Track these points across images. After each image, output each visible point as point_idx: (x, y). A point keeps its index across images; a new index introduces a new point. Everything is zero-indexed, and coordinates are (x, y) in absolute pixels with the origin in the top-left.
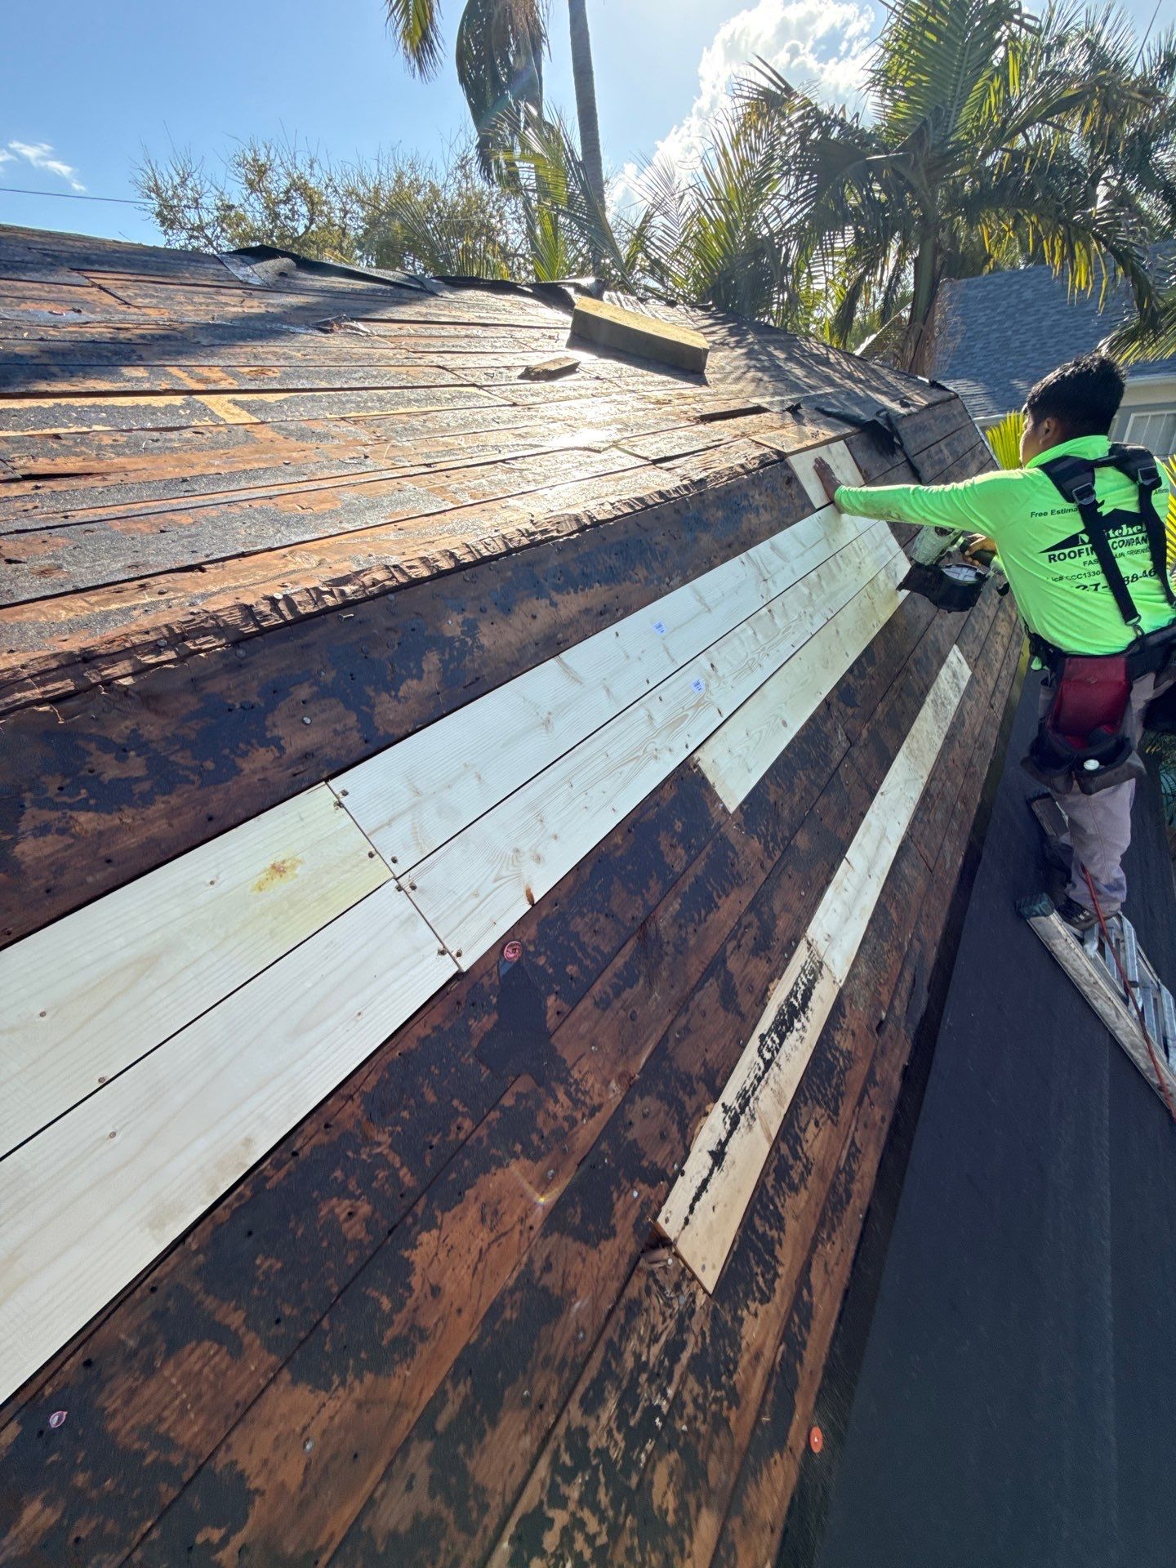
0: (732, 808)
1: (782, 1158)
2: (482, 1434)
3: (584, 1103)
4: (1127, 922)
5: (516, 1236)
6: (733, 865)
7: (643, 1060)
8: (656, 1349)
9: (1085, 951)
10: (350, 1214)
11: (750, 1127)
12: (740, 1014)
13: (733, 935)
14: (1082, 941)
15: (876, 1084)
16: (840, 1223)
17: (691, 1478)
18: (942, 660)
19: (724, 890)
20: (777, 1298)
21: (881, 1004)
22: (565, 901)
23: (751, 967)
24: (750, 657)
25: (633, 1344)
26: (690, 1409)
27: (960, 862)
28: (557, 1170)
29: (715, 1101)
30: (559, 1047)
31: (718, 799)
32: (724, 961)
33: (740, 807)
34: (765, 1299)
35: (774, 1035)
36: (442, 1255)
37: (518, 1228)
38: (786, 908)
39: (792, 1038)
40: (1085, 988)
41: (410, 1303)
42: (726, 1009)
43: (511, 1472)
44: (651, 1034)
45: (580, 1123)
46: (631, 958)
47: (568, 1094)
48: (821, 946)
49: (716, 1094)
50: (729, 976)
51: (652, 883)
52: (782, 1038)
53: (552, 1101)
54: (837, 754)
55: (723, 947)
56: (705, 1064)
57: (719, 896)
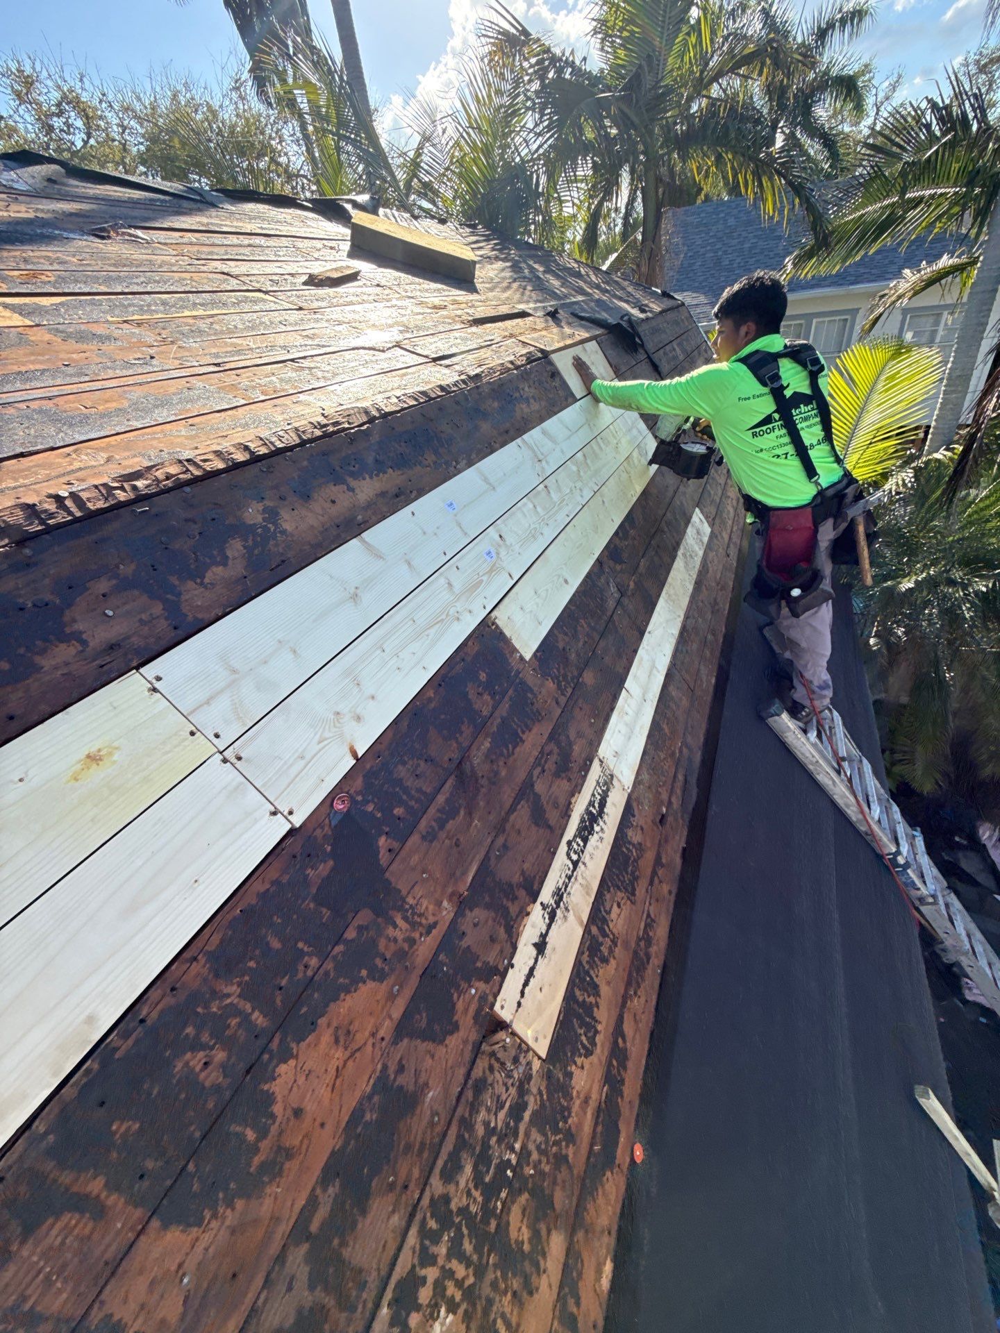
0: (528, 656)
1: (593, 937)
2: (354, 1225)
3: (420, 924)
4: (835, 713)
5: (369, 1048)
6: (532, 704)
7: (470, 879)
8: (502, 1115)
9: (808, 739)
10: (206, 1064)
11: (565, 917)
12: (549, 827)
13: (538, 762)
14: (805, 731)
15: (663, 866)
16: (643, 980)
17: (542, 1210)
18: (688, 521)
19: (527, 727)
20: (598, 1050)
21: (662, 803)
22: (387, 753)
23: (554, 788)
24: (532, 526)
25: (483, 1115)
26: (535, 1156)
27: (713, 681)
28: (401, 987)
29: (534, 901)
30: (393, 880)
31: (515, 650)
32: (532, 785)
33: (535, 655)
34: (589, 1053)
35: (579, 840)
36: (301, 1080)
37: (371, 1041)
38: (580, 735)
39: (593, 840)
40: (811, 767)
41: (274, 1129)
42: (537, 824)
43: (383, 1249)
44: (474, 857)
45: (418, 943)
46: (451, 794)
47: (405, 919)
48: (611, 762)
49: (534, 896)
50: (537, 796)
51: (464, 728)
52: (585, 840)
53: (391, 928)
54: (611, 604)
55: (530, 774)
56: (523, 873)
57: (523, 732)
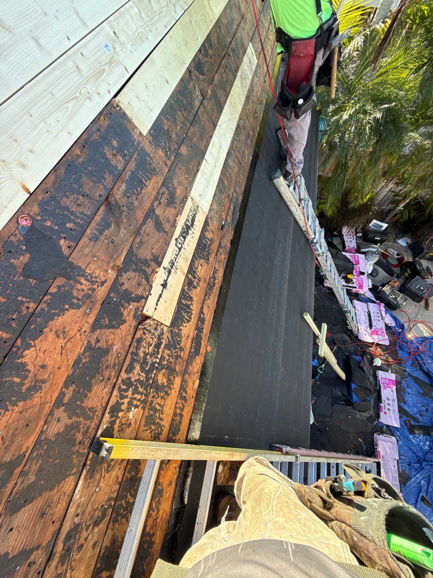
0: (145, 133)
1: (190, 279)
2: (86, 396)
3: (97, 282)
5: (78, 336)
6: (150, 164)
7: (123, 259)
8: (151, 348)
9: (289, 190)
11: (176, 272)
12: (165, 232)
13: (156, 199)
14: (289, 186)
15: (222, 248)
16: (212, 293)
17: (171, 371)
18: (245, 52)
19: (148, 178)
20: (193, 319)
21: (222, 219)
22: (53, 190)
23: (167, 212)
24: (139, 30)
25: (142, 349)
26: (167, 358)
27: (251, 159)
28: (91, 309)
29: (160, 267)
30: (75, 262)
31: (135, 127)
32: (154, 211)
33: (149, 132)
34: (188, 321)
35: (181, 238)
37: (78, 334)
38: (180, 184)
39: (188, 238)
41: (31, 375)
42: (158, 231)
43: (102, 399)
44: (124, 248)
45: (97, 290)
46: (104, 215)
47: (87, 280)
48: (197, 199)
49: (159, 264)
50: (157, 217)
51: (106, 176)
52: (185, 238)
53: (79, 285)
54: (197, 103)
55: (152, 205)
56: (152, 254)
57: (146, 181)
